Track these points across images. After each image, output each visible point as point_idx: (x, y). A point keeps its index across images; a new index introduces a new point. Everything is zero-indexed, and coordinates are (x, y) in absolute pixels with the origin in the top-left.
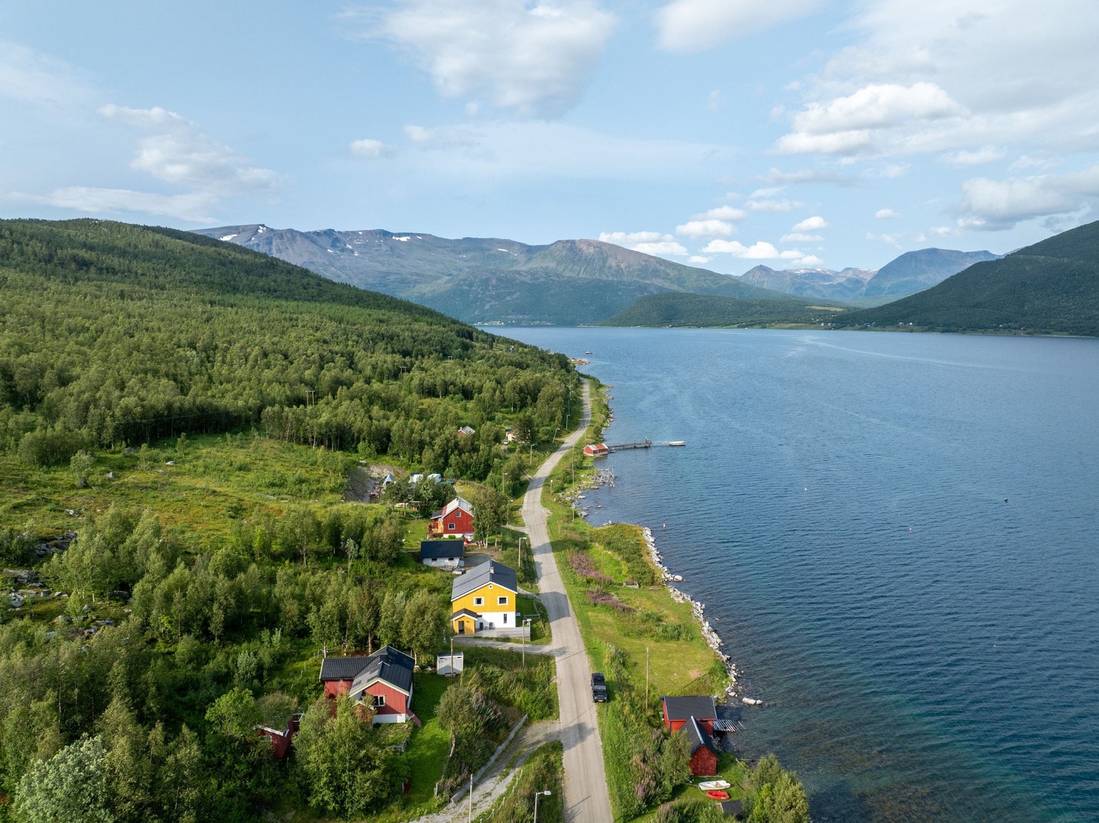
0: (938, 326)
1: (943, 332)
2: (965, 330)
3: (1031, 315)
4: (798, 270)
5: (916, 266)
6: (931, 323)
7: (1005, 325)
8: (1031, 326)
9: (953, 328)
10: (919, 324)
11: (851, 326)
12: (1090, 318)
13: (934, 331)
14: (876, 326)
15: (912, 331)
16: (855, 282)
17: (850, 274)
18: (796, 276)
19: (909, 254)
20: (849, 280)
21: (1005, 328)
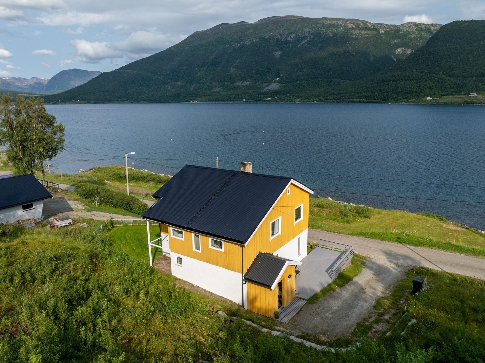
0: (92, 101)
1: (95, 103)
2: (104, 102)
3: (130, 95)
4: (5, 78)
5: (69, 77)
6: (88, 100)
7: (121, 99)
8: (131, 100)
9: (99, 101)
10: (82, 100)
11: (48, 102)
12: (153, 96)
13: (91, 103)
14: (61, 102)
15: (80, 104)
16: (39, 84)
17: (35, 80)
18: (5, 80)
19: (64, 71)
20: (35, 83)
21: (121, 101)
